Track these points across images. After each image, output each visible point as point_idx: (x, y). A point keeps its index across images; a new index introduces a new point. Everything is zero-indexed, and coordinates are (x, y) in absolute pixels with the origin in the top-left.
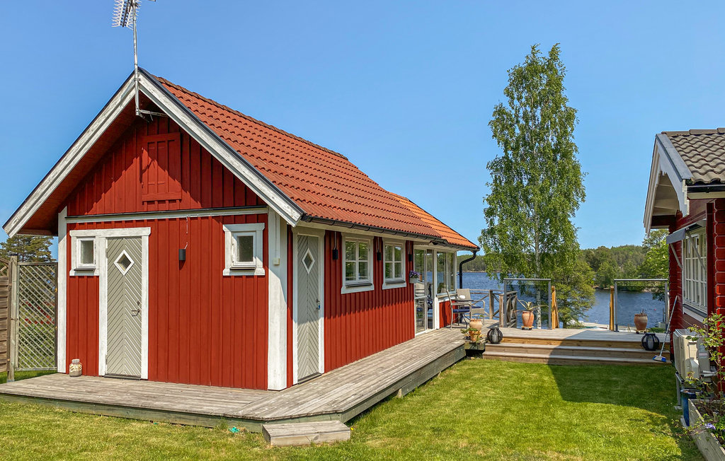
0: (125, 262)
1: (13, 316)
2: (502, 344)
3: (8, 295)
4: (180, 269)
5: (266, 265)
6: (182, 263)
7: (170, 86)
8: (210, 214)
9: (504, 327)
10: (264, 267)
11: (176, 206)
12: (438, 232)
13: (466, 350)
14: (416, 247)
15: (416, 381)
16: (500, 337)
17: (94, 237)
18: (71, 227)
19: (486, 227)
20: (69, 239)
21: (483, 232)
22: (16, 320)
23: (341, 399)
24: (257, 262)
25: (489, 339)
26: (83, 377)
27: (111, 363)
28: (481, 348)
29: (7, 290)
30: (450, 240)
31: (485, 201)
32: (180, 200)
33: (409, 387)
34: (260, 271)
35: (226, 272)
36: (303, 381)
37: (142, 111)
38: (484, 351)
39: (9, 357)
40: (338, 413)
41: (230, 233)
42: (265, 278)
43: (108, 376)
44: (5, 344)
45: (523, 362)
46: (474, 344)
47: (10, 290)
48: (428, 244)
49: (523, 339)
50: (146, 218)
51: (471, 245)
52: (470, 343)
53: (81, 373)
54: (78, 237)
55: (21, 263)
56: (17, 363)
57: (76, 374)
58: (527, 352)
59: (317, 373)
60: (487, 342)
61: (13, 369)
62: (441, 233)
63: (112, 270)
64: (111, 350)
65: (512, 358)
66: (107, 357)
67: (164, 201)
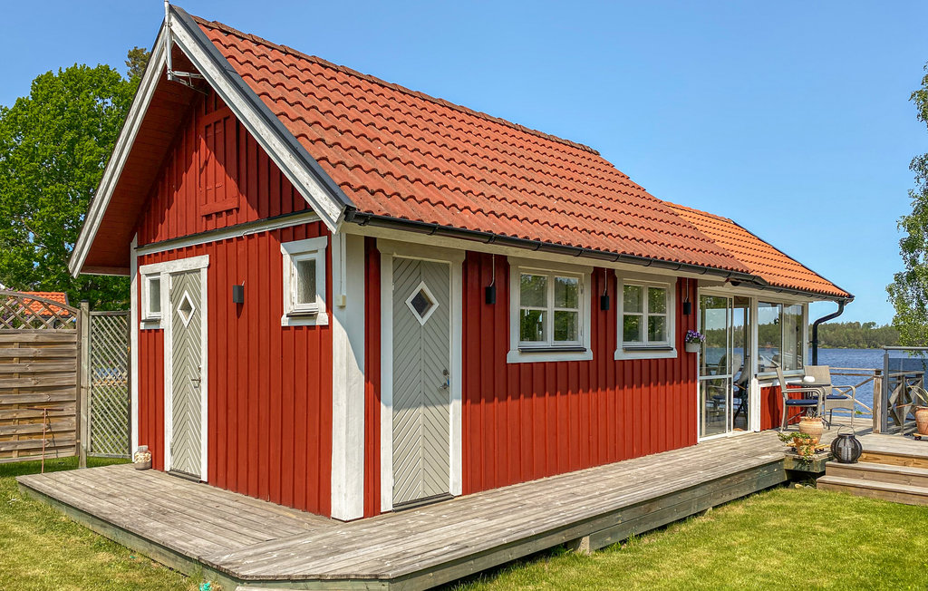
0: (187, 308)
1: (84, 384)
2: (861, 464)
3: (76, 355)
4: (238, 317)
5: (329, 309)
6: (240, 306)
7: (228, 33)
8: (267, 228)
9: (883, 432)
10: (327, 311)
11: (232, 219)
12: (747, 264)
13: (788, 471)
14: (701, 291)
15: (632, 523)
16: (857, 452)
17: (159, 274)
18: (142, 261)
19: (903, 268)
20: (139, 276)
21: (898, 277)
22: (87, 389)
23: (417, 551)
24: (320, 304)
25: (836, 453)
26: (150, 472)
27: (176, 454)
28: (818, 470)
29: (76, 348)
30: (767, 279)
31: (901, 226)
32: (238, 209)
33: (612, 534)
34: (322, 319)
35: (285, 321)
36: (401, 508)
37: (176, 73)
38: (823, 473)
39: (78, 437)
40: (382, 580)
41: (288, 256)
42: (328, 328)
43: (172, 473)
44: (74, 419)
45: (896, 500)
46: (801, 461)
47: (79, 348)
48: (721, 284)
49: (905, 458)
50: (203, 241)
51: (838, 291)
52: (794, 459)
53: (149, 465)
54: (147, 275)
55: (93, 313)
56: (89, 446)
57: (141, 467)
58: (908, 482)
59: (448, 494)
60: (830, 460)
61: (84, 453)
62: (750, 267)
63: (176, 318)
64: (177, 435)
65: (875, 492)
66: (173, 445)
67: (221, 212)
